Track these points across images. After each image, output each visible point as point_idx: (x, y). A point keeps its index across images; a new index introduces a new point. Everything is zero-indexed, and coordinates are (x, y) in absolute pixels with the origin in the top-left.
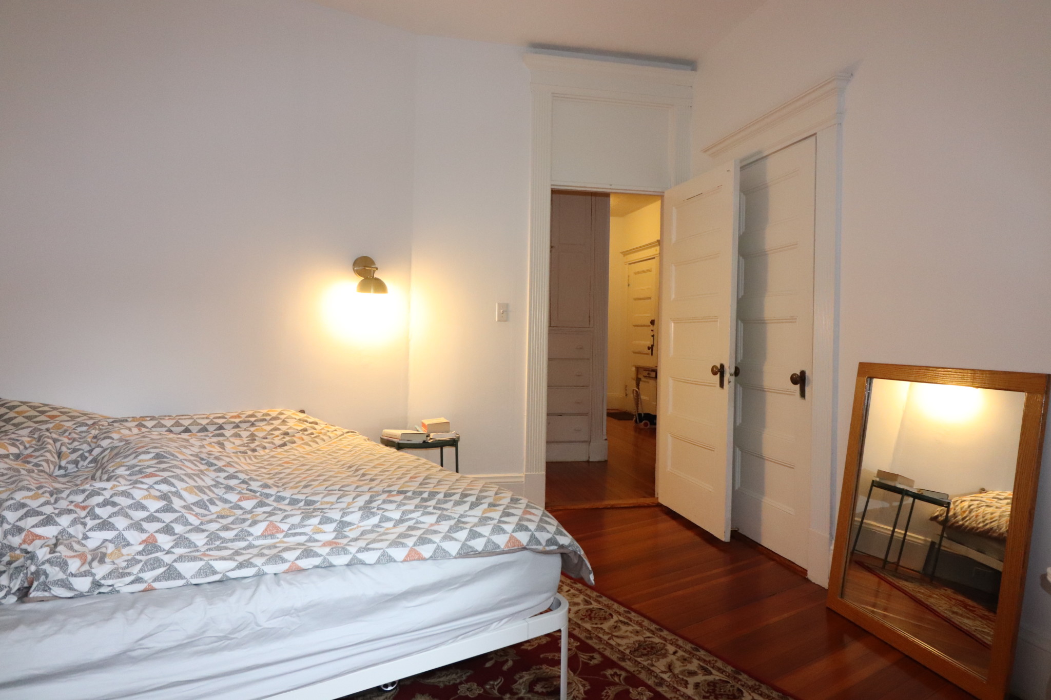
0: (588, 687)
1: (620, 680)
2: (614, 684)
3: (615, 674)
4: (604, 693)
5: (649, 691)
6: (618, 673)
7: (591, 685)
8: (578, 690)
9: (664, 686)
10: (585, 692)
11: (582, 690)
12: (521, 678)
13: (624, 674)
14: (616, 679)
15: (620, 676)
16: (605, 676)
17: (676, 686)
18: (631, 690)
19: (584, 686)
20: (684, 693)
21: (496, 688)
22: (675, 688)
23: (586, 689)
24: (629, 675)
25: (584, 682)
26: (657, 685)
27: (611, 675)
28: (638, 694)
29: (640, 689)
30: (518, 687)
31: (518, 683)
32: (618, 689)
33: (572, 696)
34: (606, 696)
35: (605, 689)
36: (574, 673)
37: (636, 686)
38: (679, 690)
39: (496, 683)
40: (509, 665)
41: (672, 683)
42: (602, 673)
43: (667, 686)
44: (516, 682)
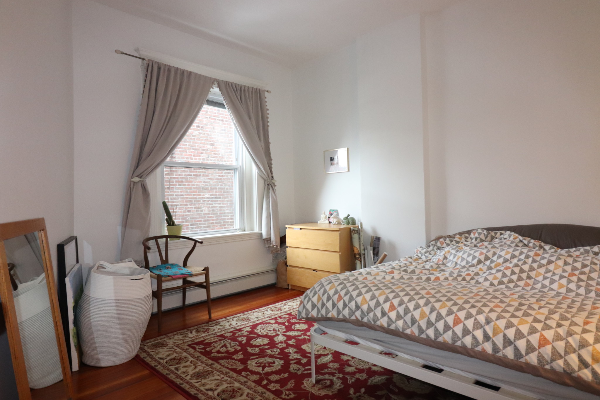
0: (302, 386)
1: (285, 393)
2: (288, 390)
3: (288, 396)
4: (293, 384)
5: (269, 389)
6: (286, 396)
7: (301, 388)
8: (307, 384)
9: (260, 392)
10: (303, 384)
11: (305, 385)
12: (340, 386)
13: (283, 396)
14: (287, 392)
15: (286, 395)
16: (294, 393)
17: (254, 393)
18: (279, 388)
19: (305, 387)
20: (250, 390)
21: (349, 379)
22: (255, 392)
23: (303, 385)
24: (280, 396)
25: (305, 388)
26: (265, 392)
27: (290, 394)
28: (275, 387)
29: (274, 389)
30: (339, 381)
31: (340, 383)
32: (286, 387)
33: (309, 381)
34: (292, 383)
35: (293, 387)
36: (312, 392)
37: (277, 390)
38: (253, 391)
39: (351, 381)
40: (352, 391)
41: (256, 395)
42: (296, 395)
43: (259, 392)
44: (342, 383)
